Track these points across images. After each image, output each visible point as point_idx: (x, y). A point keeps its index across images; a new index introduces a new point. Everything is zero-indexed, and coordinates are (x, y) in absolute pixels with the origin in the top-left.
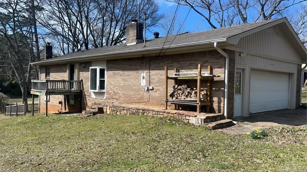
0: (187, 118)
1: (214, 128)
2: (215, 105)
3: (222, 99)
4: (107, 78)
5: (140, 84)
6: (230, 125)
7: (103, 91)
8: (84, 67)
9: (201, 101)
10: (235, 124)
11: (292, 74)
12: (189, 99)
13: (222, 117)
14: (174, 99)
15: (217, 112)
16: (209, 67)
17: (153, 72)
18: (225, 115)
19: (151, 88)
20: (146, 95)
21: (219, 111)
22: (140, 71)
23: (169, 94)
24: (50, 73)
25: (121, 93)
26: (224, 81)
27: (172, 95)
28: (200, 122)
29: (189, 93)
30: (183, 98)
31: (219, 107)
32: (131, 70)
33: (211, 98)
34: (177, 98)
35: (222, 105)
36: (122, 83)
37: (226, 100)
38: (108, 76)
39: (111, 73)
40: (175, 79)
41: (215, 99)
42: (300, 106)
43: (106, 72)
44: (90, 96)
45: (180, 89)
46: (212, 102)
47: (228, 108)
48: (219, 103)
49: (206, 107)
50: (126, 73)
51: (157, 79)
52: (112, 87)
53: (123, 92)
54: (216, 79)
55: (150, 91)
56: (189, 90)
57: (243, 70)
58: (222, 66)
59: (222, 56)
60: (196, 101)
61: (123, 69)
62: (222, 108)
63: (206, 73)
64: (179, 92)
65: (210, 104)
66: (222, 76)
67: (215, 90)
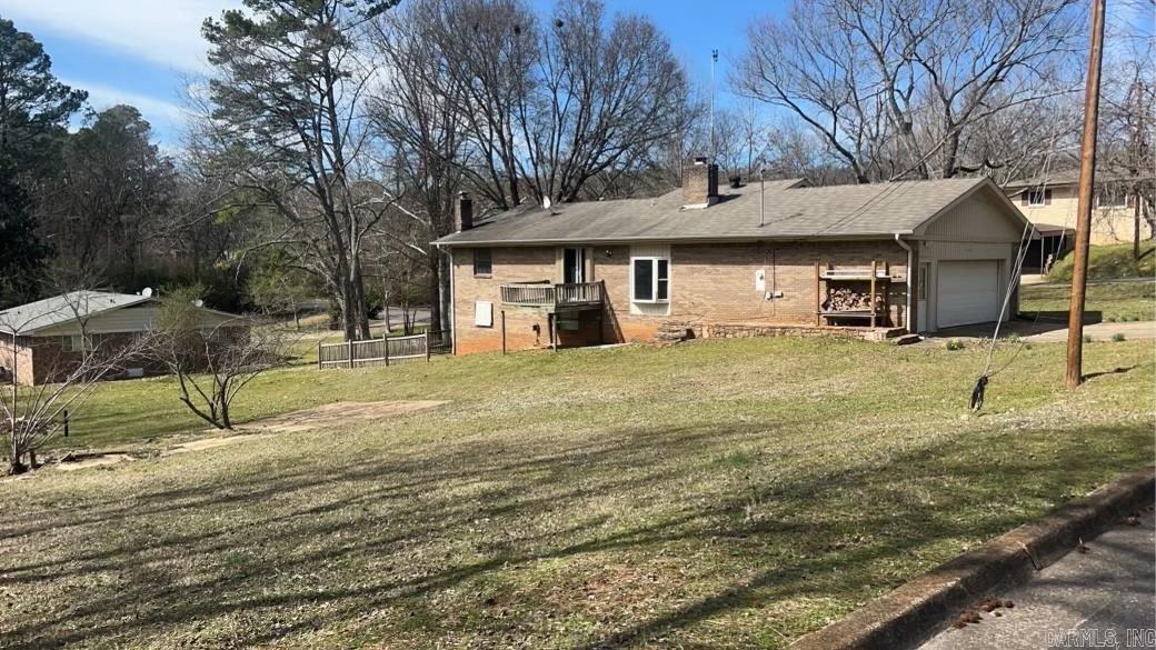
0: (861, 333)
1: (900, 343)
2: (894, 317)
3: (904, 307)
4: (674, 277)
5: (754, 287)
6: (915, 340)
7: (664, 301)
8: (609, 255)
9: (876, 311)
10: (921, 340)
11: (1003, 260)
12: (854, 309)
13: (904, 332)
14: (830, 310)
15: (896, 325)
16: (884, 264)
17: (780, 269)
18: (908, 329)
19: (778, 293)
20: (768, 306)
21: (900, 324)
22: (753, 267)
23: (821, 303)
24: (493, 267)
25: (709, 305)
26: (906, 283)
27: (826, 306)
28: (880, 337)
29: (854, 300)
30: (845, 308)
31: (900, 318)
32: (734, 263)
33: (888, 307)
34: (834, 308)
35: (903, 315)
36: (712, 287)
37: (909, 309)
38: (675, 275)
39: (682, 268)
40: (828, 281)
41: (893, 308)
42: (1017, 316)
43: (669, 267)
44: (626, 311)
45: (839, 296)
46: (888, 311)
47: (911, 321)
48: (899, 313)
49: (883, 320)
50: (721, 268)
51: (789, 280)
52: (686, 293)
53: (714, 303)
54: (893, 280)
55: (777, 300)
56: (854, 296)
57: (928, 264)
58: (905, 263)
59: (903, 249)
60: (870, 312)
61: (714, 262)
62: (903, 320)
63: (881, 274)
64: (837, 299)
65: (885, 315)
66: (904, 276)
67: (894, 296)
